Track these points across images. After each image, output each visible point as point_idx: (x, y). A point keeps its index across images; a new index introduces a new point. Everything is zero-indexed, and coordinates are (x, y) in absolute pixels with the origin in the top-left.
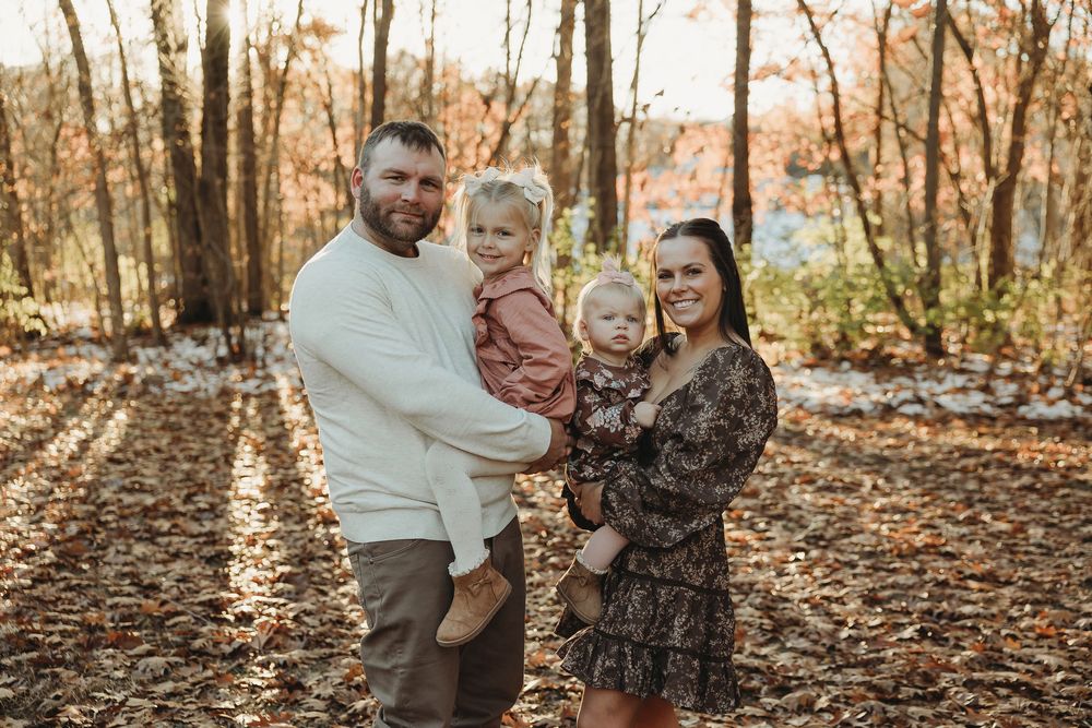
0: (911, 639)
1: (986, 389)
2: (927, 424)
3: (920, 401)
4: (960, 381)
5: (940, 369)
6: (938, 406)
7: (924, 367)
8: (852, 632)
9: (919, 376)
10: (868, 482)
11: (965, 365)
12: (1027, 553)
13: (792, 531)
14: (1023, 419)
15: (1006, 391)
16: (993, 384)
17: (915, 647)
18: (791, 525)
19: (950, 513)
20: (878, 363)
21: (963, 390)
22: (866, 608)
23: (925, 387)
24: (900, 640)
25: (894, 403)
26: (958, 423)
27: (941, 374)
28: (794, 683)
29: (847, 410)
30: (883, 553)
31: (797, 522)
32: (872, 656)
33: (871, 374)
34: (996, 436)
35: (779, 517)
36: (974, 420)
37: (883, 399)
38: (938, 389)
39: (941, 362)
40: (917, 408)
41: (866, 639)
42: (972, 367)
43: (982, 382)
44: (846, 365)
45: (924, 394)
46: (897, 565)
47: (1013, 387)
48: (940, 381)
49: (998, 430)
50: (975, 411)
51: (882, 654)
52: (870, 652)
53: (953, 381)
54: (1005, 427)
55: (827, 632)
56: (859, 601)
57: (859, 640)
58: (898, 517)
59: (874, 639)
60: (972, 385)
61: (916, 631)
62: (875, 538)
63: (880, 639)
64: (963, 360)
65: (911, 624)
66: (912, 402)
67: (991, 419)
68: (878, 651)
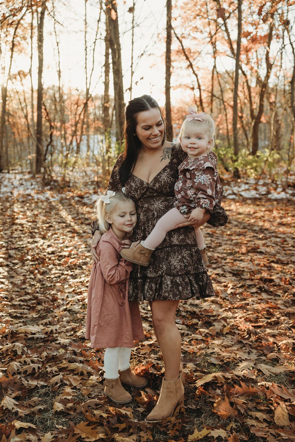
0: (256, 292)
1: (256, 189)
2: (238, 202)
3: (234, 194)
4: (247, 187)
5: (239, 183)
6: (241, 195)
7: (234, 182)
8: (232, 291)
9: (233, 186)
12: (290, 250)
14: (270, 199)
15: (263, 190)
16: (258, 187)
17: (260, 297)
19: (255, 235)
21: (248, 190)
22: (234, 278)
23: (236, 189)
24: (252, 293)
26: (249, 201)
27: (240, 185)
28: (212, 318)
30: (236, 252)
32: (243, 302)
34: (263, 206)
36: (254, 200)
39: (239, 181)
40: (234, 196)
41: (238, 294)
42: (250, 182)
43: (254, 187)
45: (236, 192)
46: (243, 258)
47: (265, 188)
48: (239, 187)
50: (253, 197)
51: (247, 302)
52: (241, 300)
53: (244, 187)
54: (265, 202)
55: (222, 291)
56: (231, 275)
57: (236, 294)
58: (237, 237)
59: (241, 294)
60: (251, 188)
61: (258, 288)
62: (231, 247)
63: (244, 293)
64: (247, 180)
65: (255, 285)
66: (232, 194)
67: (260, 199)
68: (245, 299)
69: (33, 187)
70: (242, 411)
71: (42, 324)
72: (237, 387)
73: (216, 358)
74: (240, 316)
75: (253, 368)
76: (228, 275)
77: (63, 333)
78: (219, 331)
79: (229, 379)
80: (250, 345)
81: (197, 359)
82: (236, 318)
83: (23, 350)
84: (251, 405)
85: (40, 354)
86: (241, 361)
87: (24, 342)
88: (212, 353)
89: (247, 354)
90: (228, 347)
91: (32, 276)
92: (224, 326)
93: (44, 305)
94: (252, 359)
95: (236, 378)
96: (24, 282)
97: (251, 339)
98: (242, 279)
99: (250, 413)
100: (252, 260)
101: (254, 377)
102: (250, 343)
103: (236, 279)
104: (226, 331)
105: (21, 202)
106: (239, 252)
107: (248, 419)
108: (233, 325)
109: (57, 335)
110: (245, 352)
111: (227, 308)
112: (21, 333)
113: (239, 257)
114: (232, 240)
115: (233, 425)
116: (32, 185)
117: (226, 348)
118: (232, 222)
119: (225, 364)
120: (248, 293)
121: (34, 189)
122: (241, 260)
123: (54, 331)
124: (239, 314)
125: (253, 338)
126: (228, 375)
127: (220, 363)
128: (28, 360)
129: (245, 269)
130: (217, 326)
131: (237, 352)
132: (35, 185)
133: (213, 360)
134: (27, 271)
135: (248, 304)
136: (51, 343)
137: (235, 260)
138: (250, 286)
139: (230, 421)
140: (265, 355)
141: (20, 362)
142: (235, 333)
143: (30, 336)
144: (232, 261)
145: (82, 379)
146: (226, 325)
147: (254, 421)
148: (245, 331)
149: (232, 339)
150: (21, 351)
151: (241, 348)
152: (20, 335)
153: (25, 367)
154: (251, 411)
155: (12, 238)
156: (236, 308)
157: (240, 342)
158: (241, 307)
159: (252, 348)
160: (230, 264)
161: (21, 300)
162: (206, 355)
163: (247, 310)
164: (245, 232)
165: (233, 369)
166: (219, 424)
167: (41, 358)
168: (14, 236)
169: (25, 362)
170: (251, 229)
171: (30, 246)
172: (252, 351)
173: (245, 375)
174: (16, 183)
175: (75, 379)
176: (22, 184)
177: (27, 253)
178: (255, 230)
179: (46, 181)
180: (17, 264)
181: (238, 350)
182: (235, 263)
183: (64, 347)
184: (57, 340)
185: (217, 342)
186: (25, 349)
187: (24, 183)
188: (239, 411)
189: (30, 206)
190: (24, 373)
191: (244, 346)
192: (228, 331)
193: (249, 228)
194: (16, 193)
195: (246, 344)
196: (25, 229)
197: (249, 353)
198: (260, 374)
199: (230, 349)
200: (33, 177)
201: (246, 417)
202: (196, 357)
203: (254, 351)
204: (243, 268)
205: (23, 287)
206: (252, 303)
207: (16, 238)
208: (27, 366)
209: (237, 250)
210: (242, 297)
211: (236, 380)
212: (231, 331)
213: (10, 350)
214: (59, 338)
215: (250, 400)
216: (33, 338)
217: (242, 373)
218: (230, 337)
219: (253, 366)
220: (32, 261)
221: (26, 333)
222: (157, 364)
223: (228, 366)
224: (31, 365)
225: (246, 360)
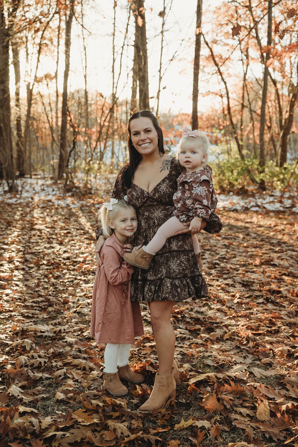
0: (263, 303)
1: (281, 202)
2: (261, 214)
3: (258, 206)
4: (271, 199)
5: (264, 195)
6: (264, 208)
7: (258, 194)
8: (239, 300)
9: (257, 198)
10: (241, 236)
11: (273, 194)
13: (213, 256)
14: (295, 212)
15: (288, 203)
16: (283, 200)
17: (265, 307)
18: (213, 253)
19: (272, 247)
20: (243, 192)
21: (273, 202)
22: (243, 288)
23: (260, 201)
24: (258, 303)
25: (249, 207)
26: (272, 214)
27: (265, 197)
28: (215, 325)
29: (232, 209)
30: (249, 264)
31: (215, 252)
32: (248, 311)
33: (240, 197)
34: (286, 219)
35: (208, 250)
36: (277, 213)
37: (245, 206)
38: (264, 202)
39: (264, 192)
40: (257, 209)
41: (244, 303)
42: (275, 194)
43: (280, 199)
44: (231, 193)
45: (259, 204)
46: (255, 270)
47: (290, 201)
48: (264, 199)
49: (286, 217)
50: (277, 209)
51: (251, 311)
52: (246, 309)
53: (269, 199)
54: (289, 215)
55: (228, 300)
56: (241, 286)
57: (242, 304)
58: (253, 250)
59: (248, 303)
60: (276, 201)
61: (264, 299)
62: (245, 259)
63: (250, 303)
64: (272, 192)
65: (262, 296)
66: (255, 206)
67: (284, 212)
68: (250, 309)
69: (54, 193)
70: (228, 407)
71: (52, 324)
72: (227, 386)
73: (213, 360)
74: (242, 324)
75: (246, 370)
76: (237, 285)
77: (70, 333)
78: (219, 337)
79: (221, 378)
80: (247, 351)
81: (194, 361)
82: (238, 325)
83: (32, 346)
84: (237, 402)
85: (48, 350)
86: (235, 364)
87: (33, 339)
88: (209, 356)
89: (242, 359)
90: (226, 351)
91: (46, 280)
92: (226, 332)
93: (55, 306)
94: (247, 362)
95: (228, 378)
96: (38, 285)
97: (248, 345)
98: (250, 290)
99: (235, 409)
100: (264, 272)
101: (245, 379)
102: (248, 349)
103: (245, 289)
104: (226, 337)
105: (41, 208)
106: (252, 264)
107: (233, 414)
108: (234, 332)
109: (65, 334)
110: (240, 357)
111: (231, 317)
112: (31, 331)
113: (252, 269)
114: (248, 252)
115: (218, 418)
116: (53, 190)
117: (223, 352)
118: (251, 234)
119: (219, 366)
120: (255, 303)
121: (55, 195)
122: (253, 272)
123: (63, 331)
124: (242, 322)
125: (251, 344)
126: (220, 375)
127: (215, 365)
128: (36, 355)
129: (255, 281)
130: (219, 332)
131: (233, 356)
132: (57, 191)
133: (209, 362)
134: (42, 275)
135: (252, 314)
136: (58, 341)
137: (247, 272)
138: (257, 297)
139: (216, 414)
140: (260, 360)
141: (28, 356)
142: (234, 339)
143: (39, 334)
144: (244, 272)
145: (84, 373)
146: (227, 331)
147: (238, 416)
148: (244, 337)
149: (231, 344)
150: (30, 347)
151: (238, 352)
152: (30, 333)
153: (32, 361)
154: (237, 407)
155: (29, 243)
156: (240, 317)
157: (237, 347)
158: (245, 316)
159: (249, 353)
160: (241, 276)
161: (34, 302)
162: (204, 357)
163: (251, 319)
164: (262, 245)
165: (227, 371)
166: (205, 417)
167: (48, 354)
168: (32, 241)
169: (33, 356)
170: (269, 242)
171: (47, 251)
172: (248, 355)
173: (237, 376)
174: (38, 188)
175: (77, 374)
176: (43, 190)
177: (43, 258)
178: (273, 243)
179: (67, 187)
180: (32, 268)
181: (234, 354)
182: (246, 274)
183: (71, 345)
184: (64, 339)
185: (216, 346)
186: (34, 345)
187: (45, 188)
188: (225, 406)
189: (50, 212)
190: (31, 366)
191: (241, 351)
192: (228, 337)
193: (267, 240)
194: (36, 199)
195: (243, 349)
196: (43, 234)
197: (245, 358)
198: (252, 376)
199: (228, 353)
200: (55, 183)
201: (231, 412)
202: (194, 359)
203: (250, 356)
204: (254, 279)
205: (37, 289)
206: (256, 312)
207: (34, 243)
208: (35, 360)
209: (251, 262)
210: (248, 307)
211: (228, 380)
212: (231, 338)
213: (20, 346)
214: (66, 337)
215: (238, 398)
216: (42, 335)
217: (235, 374)
218: (229, 342)
219: (246, 368)
220: (47, 265)
221: (35, 331)
222: (156, 363)
223: (223, 368)
224: (38, 359)
225: (241, 363)
